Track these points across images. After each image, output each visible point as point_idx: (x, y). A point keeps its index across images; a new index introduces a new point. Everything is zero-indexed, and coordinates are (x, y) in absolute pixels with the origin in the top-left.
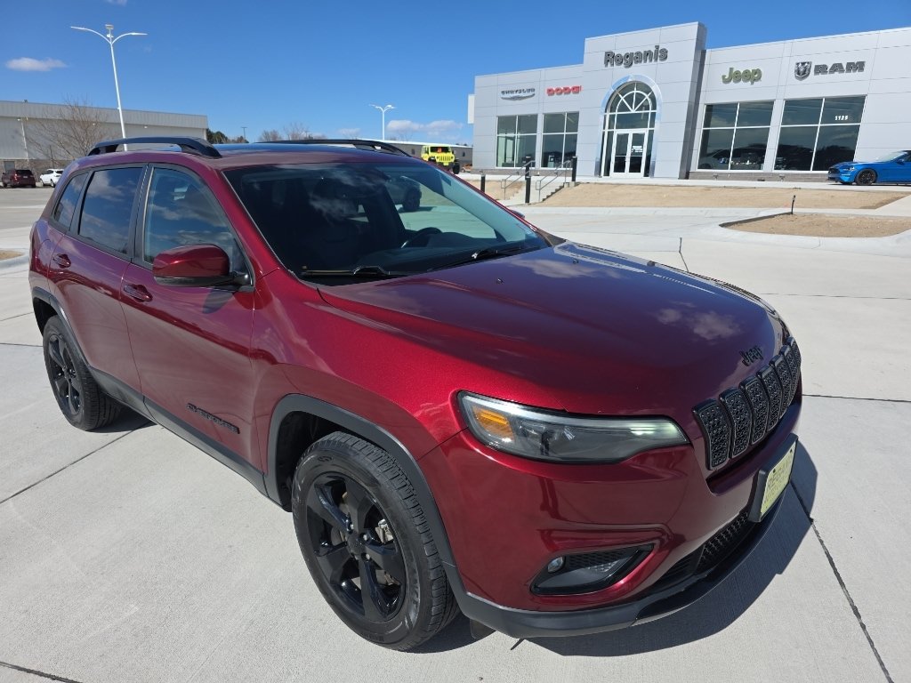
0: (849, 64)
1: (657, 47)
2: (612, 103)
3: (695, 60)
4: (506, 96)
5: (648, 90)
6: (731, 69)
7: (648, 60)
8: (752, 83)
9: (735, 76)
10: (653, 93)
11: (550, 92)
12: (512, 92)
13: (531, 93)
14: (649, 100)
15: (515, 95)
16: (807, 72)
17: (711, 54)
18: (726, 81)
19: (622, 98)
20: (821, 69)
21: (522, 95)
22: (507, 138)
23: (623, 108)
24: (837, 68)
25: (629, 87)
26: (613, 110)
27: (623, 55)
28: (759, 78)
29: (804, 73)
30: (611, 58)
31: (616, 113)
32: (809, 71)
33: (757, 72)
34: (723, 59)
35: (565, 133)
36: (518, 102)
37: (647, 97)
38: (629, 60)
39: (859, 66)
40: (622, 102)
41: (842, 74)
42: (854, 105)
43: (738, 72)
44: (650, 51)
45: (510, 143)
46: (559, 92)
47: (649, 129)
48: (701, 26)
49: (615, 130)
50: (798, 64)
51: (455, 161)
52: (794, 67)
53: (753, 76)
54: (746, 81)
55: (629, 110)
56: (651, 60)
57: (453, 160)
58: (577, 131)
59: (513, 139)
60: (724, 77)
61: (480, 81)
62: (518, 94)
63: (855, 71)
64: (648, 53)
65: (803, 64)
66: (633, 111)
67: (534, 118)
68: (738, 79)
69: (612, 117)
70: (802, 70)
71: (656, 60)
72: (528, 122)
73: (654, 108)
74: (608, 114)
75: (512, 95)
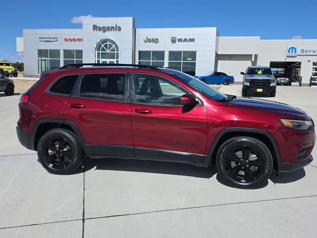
0: (190, 39)
1: (116, 25)
2: (98, 48)
3: (133, 33)
4: (41, 40)
5: (114, 43)
6: (147, 37)
7: (113, 30)
8: (156, 44)
9: (149, 40)
10: (116, 44)
11: (66, 40)
12: (45, 38)
13: (55, 40)
14: (115, 47)
15: (47, 40)
16: (175, 41)
17: (138, 30)
18: (146, 42)
19: (103, 46)
20: (180, 40)
21: (50, 40)
22: (42, 60)
23: (103, 50)
24: (185, 40)
25: (106, 41)
26: (99, 50)
27: (101, 27)
28: (158, 42)
29: (174, 41)
30: (95, 27)
31: (100, 52)
32: (176, 40)
33: (157, 39)
34: (143, 33)
35: (75, 59)
36: (48, 43)
37: (114, 46)
38: (105, 29)
39: (193, 40)
40: (103, 47)
41: (187, 43)
42: (193, 55)
43: (149, 39)
44: (113, 27)
45: (43, 62)
46: (70, 40)
47: (116, 59)
48: (133, 19)
49: (100, 59)
50: (172, 38)
51: (15, 70)
52: (170, 39)
53: (156, 41)
54: (153, 42)
55: (106, 51)
56: (114, 31)
57: (13, 70)
58: (82, 59)
59: (45, 60)
60: (144, 40)
61: (25, 31)
62: (48, 40)
63: (192, 42)
64: (112, 27)
65: (174, 38)
66: (108, 51)
67: (58, 51)
68: (150, 41)
69: (98, 54)
70: (173, 40)
71: (116, 31)
72: (55, 53)
73: (118, 50)
74: (97, 52)
75: (45, 40)
